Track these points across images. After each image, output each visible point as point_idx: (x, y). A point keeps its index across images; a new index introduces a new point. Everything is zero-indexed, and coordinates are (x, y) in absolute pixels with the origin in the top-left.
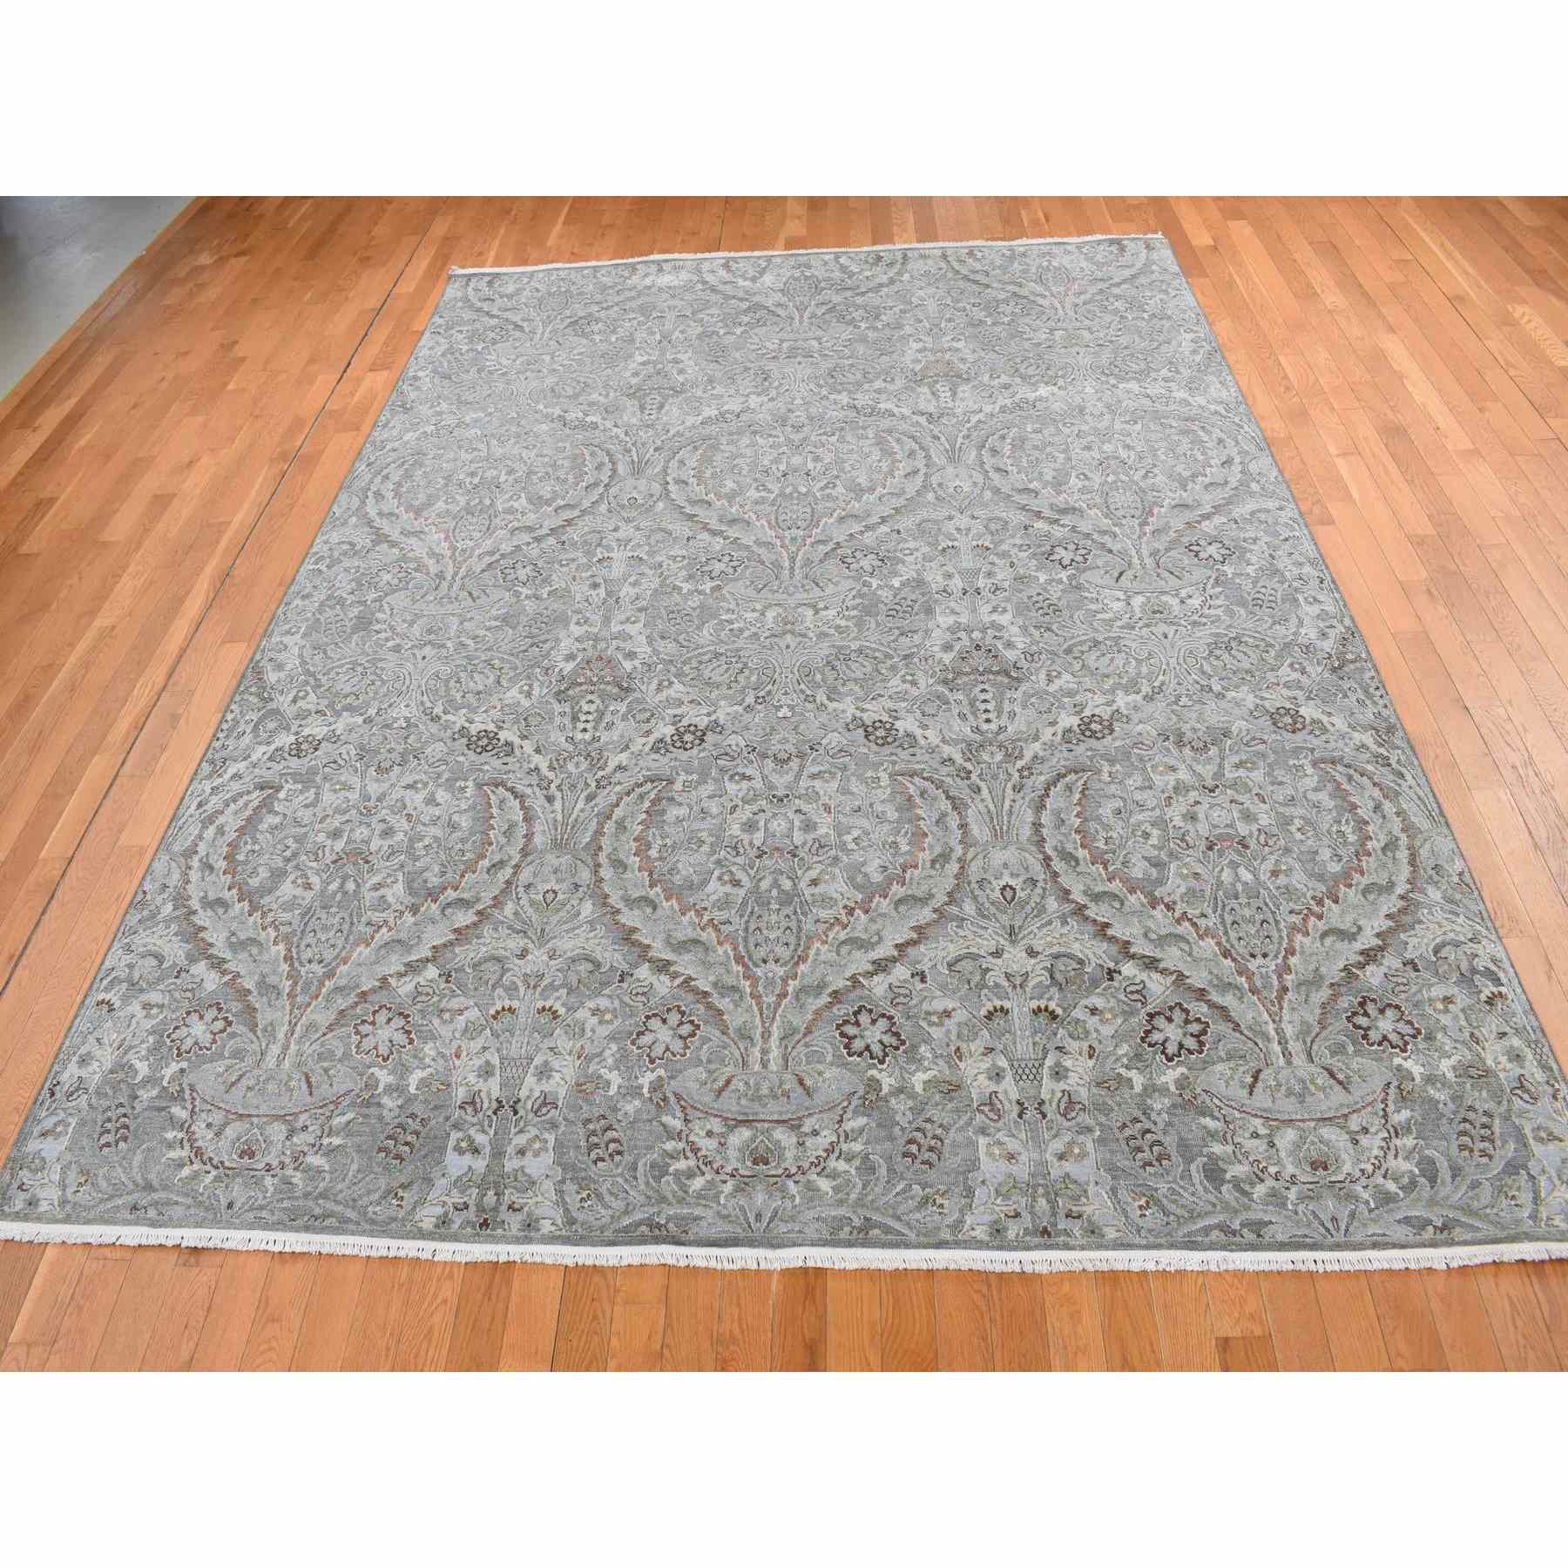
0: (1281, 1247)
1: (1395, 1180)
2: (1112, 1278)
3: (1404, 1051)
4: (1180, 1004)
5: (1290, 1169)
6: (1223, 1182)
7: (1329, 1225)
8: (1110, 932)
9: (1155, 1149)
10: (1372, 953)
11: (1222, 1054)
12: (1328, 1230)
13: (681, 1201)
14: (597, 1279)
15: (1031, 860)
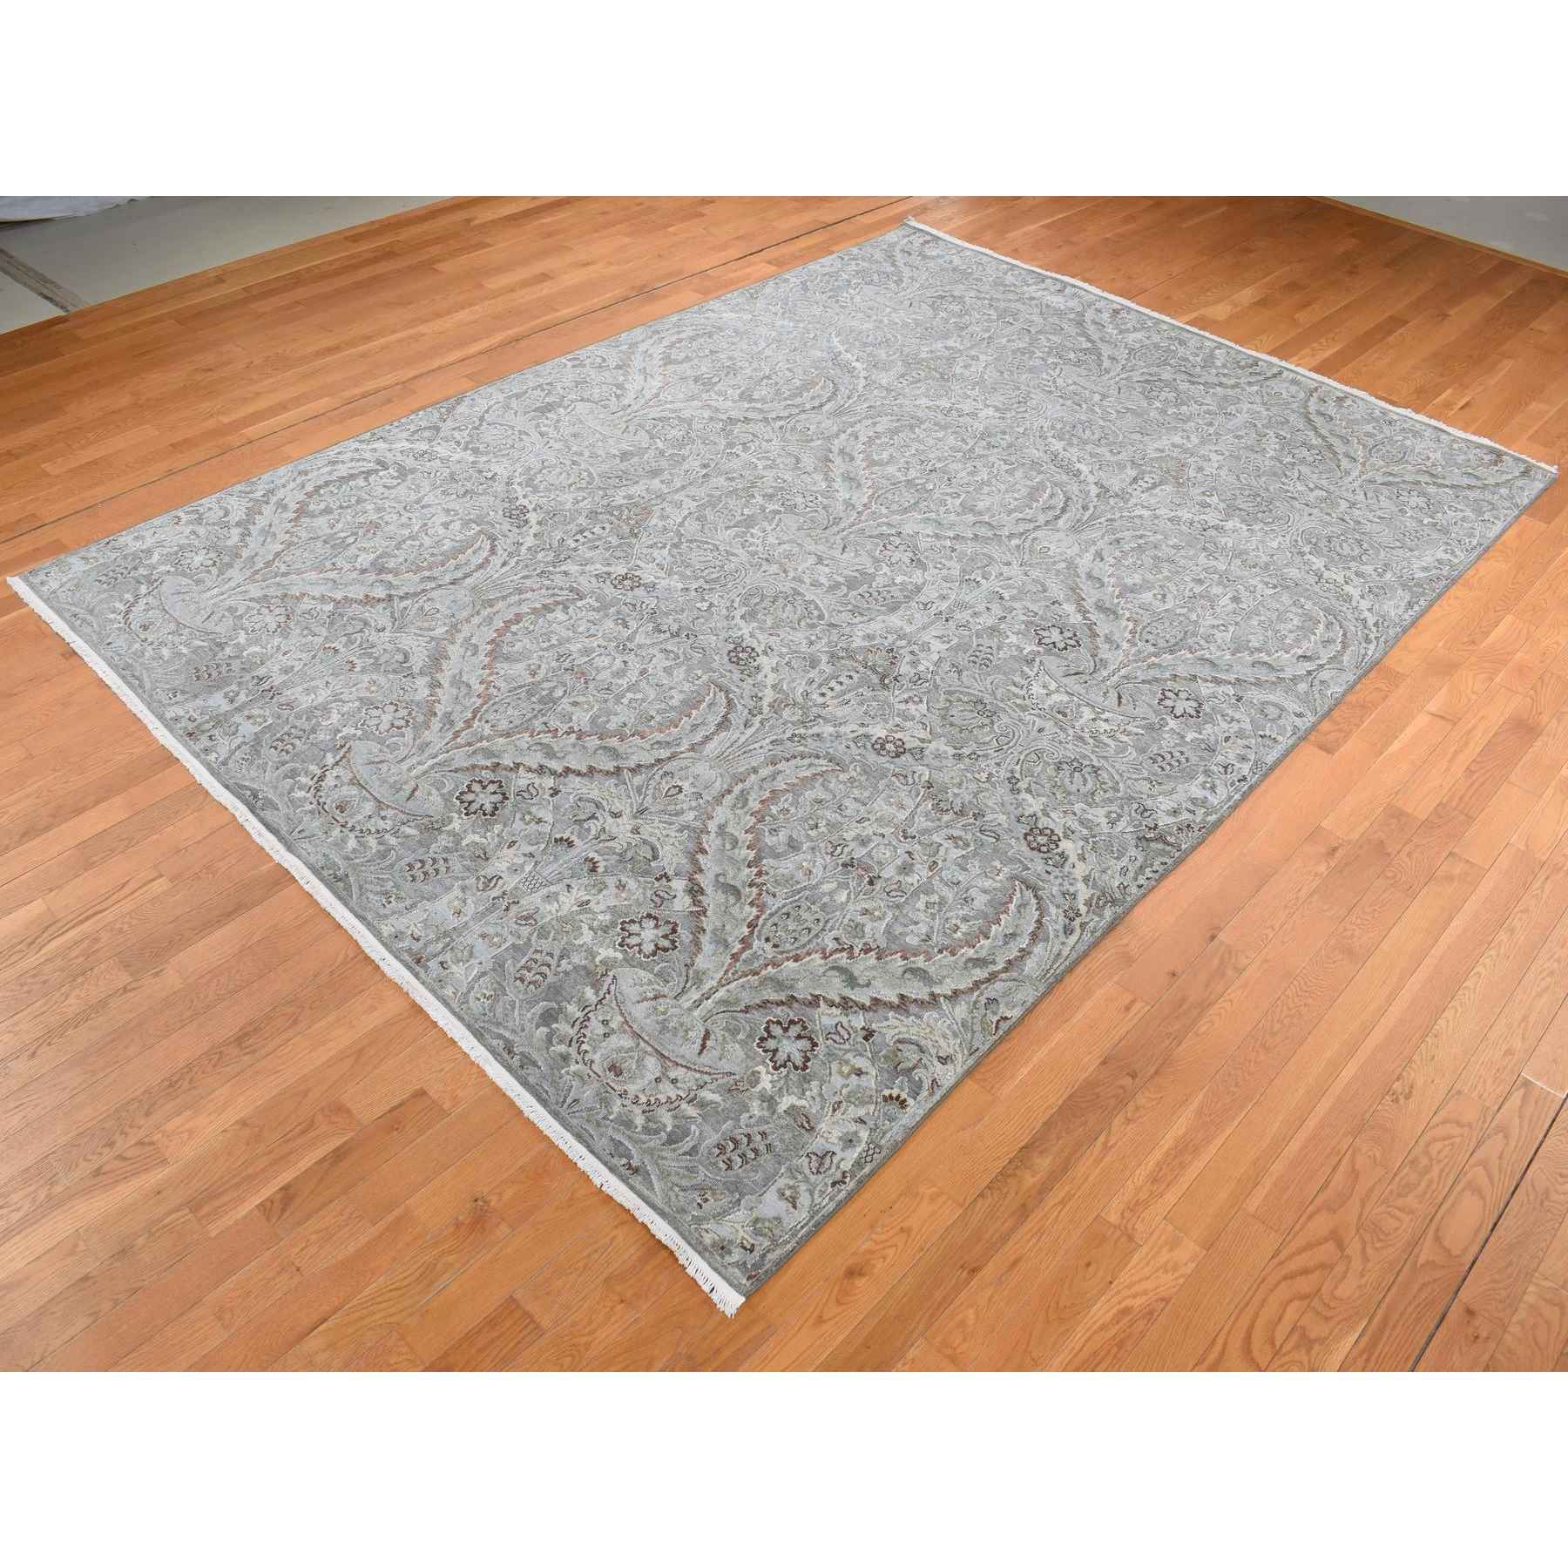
0: (525, 1083)
1: (648, 1120)
2: (418, 1010)
3: (776, 1068)
4: (677, 925)
5: (597, 1057)
6: (548, 1025)
7: (569, 1100)
8: (700, 857)
9: (538, 977)
10: (850, 1004)
11: (657, 969)
12: (564, 1101)
13: (282, 795)
14: (201, 798)
15: (718, 784)
